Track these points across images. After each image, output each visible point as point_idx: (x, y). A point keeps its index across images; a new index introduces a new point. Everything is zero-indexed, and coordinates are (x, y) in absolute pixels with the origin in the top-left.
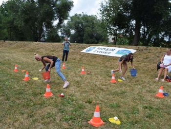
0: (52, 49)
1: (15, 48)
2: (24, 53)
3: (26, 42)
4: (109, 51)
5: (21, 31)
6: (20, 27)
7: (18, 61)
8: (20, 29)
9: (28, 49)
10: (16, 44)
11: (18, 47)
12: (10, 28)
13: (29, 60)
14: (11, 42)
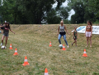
0: (48, 31)
1: (18, 31)
2: (24, 35)
3: (27, 25)
4: (97, 30)
5: (24, 15)
6: (23, 12)
7: (16, 41)
8: (23, 14)
9: (28, 31)
10: (19, 27)
11: (21, 29)
12: (15, 13)
13: (25, 41)
14: (15, 25)
